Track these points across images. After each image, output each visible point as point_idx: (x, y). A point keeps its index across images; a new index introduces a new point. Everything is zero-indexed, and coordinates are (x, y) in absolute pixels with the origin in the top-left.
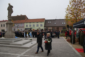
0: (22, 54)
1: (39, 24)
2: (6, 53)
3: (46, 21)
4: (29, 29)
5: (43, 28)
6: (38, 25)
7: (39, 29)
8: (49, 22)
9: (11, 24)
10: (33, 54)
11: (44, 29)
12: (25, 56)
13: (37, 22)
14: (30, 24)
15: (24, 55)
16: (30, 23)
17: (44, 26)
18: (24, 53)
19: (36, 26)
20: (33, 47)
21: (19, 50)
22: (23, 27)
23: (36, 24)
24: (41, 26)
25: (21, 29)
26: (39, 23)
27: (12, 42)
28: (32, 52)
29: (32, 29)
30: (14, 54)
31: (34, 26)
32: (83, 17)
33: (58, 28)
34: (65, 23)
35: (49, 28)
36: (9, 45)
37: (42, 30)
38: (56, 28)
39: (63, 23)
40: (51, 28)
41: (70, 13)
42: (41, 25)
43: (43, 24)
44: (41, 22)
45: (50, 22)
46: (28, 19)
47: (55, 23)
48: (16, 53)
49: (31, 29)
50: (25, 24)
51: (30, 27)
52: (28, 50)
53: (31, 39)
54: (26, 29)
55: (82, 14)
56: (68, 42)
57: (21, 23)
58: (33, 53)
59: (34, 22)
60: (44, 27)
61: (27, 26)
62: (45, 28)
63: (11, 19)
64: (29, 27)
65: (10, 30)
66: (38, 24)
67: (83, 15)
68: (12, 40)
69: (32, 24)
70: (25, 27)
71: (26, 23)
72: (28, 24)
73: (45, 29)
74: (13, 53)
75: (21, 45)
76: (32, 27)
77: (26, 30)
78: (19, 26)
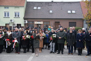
5: (21, 21)
6: (7, 15)
7: (11, 25)
8: (35, 8)
11: (23, 25)
13: (6, 7)
26: (10, 8)
33: (57, 23)
34: (73, 12)
37: (19, 26)
39: (69, 12)
40: (42, 23)
43: (22, 11)
45: (39, 8)
47: (51, 12)
66: (7, 10)
73: (25, 24)
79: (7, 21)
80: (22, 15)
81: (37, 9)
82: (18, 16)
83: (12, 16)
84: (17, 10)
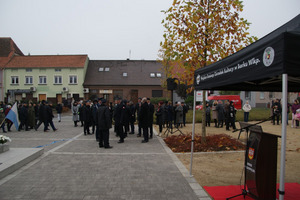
1: (65, 74)
3: (93, 67)
4: (24, 96)
5: (78, 89)
6: (58, 80)
7: (65, 96)
8: (101, 69)
11: (81, 96)
13: (58, 69)
14: (29, 74)
16: (29, 69)
17: (82, 82)
19: (51, 80)
23: (50, 75)
24: (73, 84)
26: (63, 70)
29: (36, 96)
31: (43, 80)
32: (231, 48)
33: (135, 91)
34: (159, 75)
35: (101, 92)
37: (76, 96)
39: (153, 75)
40: (111, 92)
41: (180, 31)
42: (73, 81)
43: (80, 75)
44: (73, 68)
45: (107, 69)
46: (21, 54)
47: (125, 75)
49: (30, 93)
50: (9, 75)
51: (28, 88)
56: (169, 151)
59: (44, 69)
60: (85, 86)
61: (15, 81)
62: (87, 91)
64: (22, 86)
66: (58, 74)
69: (36, 74)
70: (9, 86)
71: (13, 69)
72: (22, 75)
73: (85, 94)
76: (36, 84)
79: (58, 90)
80: (81, 80)
81: (104, 71)
82: (75, 81)
83: (66, 83)
84: (73, 73)
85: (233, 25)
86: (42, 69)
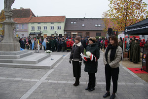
0: (44, 79)
1: (56, 25)
2: (11, 79)
3: (68, 21)
4: (37, 35)
5: (62, 32)
6: (52, 28)
7: (55, 35)
8: (72, 23)
9: (12, 24)
10: (62, 79)
11: (63, 35)
12: (50, 81)
13: (52, 23)
14: (39, 25)
15: (47, 81)
16: (39, 23)
17: (63, 29)
18: (46, 76)
19: (49, 28)
20: (56, 66)
21: (34, 72)
22: (26, 31)
23: (49, 25)
24: (59, 30)
25: (23, 35)
27: (16, 58)
28: (60, 75)
29: (42, 35)
30: (29, 80)
31: (45, 28)
32: (137, 16)
33: (88, 33)
34: (99, 25)
35: (72, 33)
36: (12, 63)
37: (61, 36)
38: (84, 34)
39: (96, 25)
40: (77, 33)
41: (116, 9)
42: (59, 28)
43: (62, 25)
44: (59, 22)
45: (75, 23)
46: (35, 16)
47: (83, 25)
48: (30, 77)
49: (40, 34)
50: (30, 26)
51: (39, 32)
52: (50, 71)
53: (49, 52)
54: (31, 34)
55: (136, 11)
57: (22, 23)
58: (62, 77)
59: (46, 23)
60: (65, 31)
61: (33, 28)
63: (11, 15)
64: (36, 31)
65: (10, 36)
66: (52, 25)
67: (138, 12)
68: (15, 54)
69: (42, 25)
70: (30, 31)
71: (32, 23)
72: (36, 26)
73: (65, 34)
74: (25, 78)
75: (34, 62)
76: (42, 30)
77: (32, 37)
78: (18, 28)
79: (53, 32)
83: (56, 29)
85: (139, 5)
86: (45, 23)
